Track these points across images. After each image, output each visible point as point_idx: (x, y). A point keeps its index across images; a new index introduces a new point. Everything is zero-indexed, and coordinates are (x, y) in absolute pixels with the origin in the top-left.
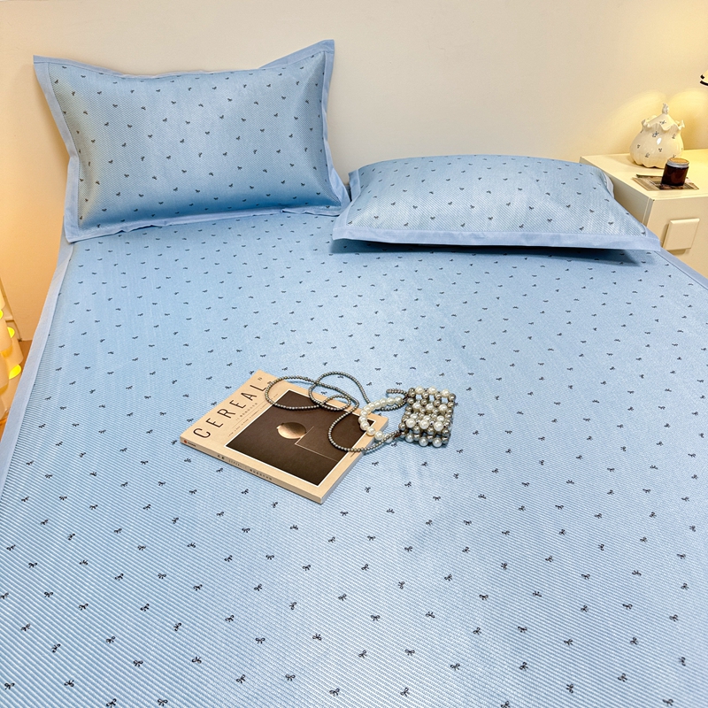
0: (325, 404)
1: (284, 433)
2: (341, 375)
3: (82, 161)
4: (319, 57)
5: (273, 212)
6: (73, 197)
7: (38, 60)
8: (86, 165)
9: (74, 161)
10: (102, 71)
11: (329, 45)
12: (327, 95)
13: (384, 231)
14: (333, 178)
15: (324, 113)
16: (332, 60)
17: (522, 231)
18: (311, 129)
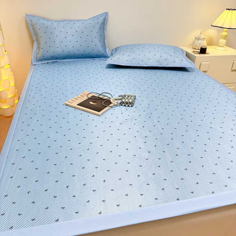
0: (102, 98)
1: (91, 103)
2: (107, 93)
3: (38, 43)
6: (35, 53)
7: (26, 15)
8: (39, 44)
9: (35, 43)
11: (106, 14)
12: (106, 27)
13: (120, 62)
14: (107, 50)
15: (105, 32)
16: (107, 17)
17: (158, 63)
18: (101, 36)
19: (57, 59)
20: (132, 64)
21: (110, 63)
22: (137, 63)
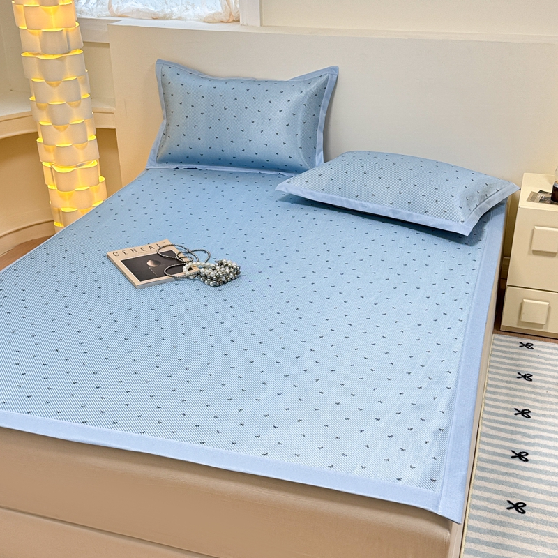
2: (206, 252)
3: (167, 123)
4: (325, 77)
5: (274, 173)
10: (192, 72)
11: (335, 70)
12: (328, 102)
13: (309, 191)
14: (320, 157)
15: (322, 114)
16: (334, 80)
17: (390, 207)
18: (304, 123)
19: (199, 163)
20: (332, 199)
21: (283, 189)
22: (344, 198)
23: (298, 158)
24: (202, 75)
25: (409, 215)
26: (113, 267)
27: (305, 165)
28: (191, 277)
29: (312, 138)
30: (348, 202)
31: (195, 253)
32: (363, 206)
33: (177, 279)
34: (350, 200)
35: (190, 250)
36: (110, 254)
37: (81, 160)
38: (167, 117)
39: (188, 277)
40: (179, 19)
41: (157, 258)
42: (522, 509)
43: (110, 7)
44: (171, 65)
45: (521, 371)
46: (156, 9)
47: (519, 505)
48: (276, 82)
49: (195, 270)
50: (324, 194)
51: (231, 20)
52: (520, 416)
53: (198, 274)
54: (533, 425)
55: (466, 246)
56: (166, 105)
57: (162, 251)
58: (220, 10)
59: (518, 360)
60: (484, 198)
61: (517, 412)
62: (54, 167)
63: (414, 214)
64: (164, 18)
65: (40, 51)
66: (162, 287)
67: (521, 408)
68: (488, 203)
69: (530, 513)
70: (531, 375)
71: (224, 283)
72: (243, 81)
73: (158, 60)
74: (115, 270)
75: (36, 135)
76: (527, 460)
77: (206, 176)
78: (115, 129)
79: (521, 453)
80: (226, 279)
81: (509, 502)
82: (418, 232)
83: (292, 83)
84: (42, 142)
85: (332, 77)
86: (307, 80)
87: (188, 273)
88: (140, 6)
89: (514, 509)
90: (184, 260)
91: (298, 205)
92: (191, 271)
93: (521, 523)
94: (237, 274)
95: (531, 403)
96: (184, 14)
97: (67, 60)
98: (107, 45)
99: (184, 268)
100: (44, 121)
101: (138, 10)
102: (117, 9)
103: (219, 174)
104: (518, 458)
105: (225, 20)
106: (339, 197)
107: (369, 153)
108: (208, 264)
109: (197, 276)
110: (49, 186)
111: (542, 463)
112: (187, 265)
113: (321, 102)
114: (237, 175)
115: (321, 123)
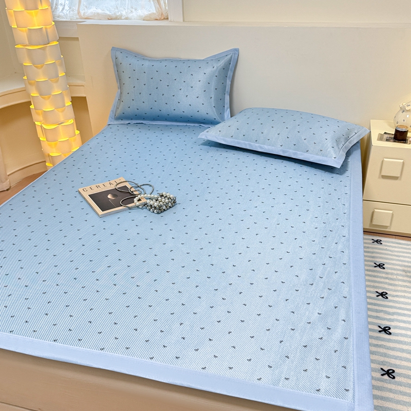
0: (132, 192)
1: (109, 196)
3: (120, 91)
5: (196, 125)
6: (115, 106)
10: (136, 55)
11: (236, 51)
12: (232, 74)
13: (221, 138)
14: (227, 113)
15: (228, 82)
16: (236, 57)
17: (281, 148)
18: (216, 89)
19: (144, 119)
20: (239, 143)
21: (203, 137)
22: (247, 142)
23: (213, 114)
24: (144, 57)
25: (295, 154)
26: (83, 200)
27: (218, 119)
28: (140, 207)
29: (222, 99)
30: (250, 145)
31: (142, 187)
32: (261, 148)
33: (130, 208)
34: (252, 143)
35: (139, 185)
36: (81, 190)
37: (62, 119)
38: (121, 87)
39: (138, 207)
40: (127, 19)
41: (114, 192)
42: (392, 375)
43: (79, 13)
44: (122, 51)
45: (376, 261)
46: (110, 12)
47: (390, 371)
48: (195, 61)
49: (143, 201)
50: (232, 140)
51: (162, 18)
52: (380, 297)
53: (145, 204)
54: (391, 304)
55: (338, 175)
56: (119, 79)
57: (118, 186)
58: (155, 12)
59: (373, 253)
60: (347, 139)
61: (378, 294)
62: (43, 125)
63: (298, 152)
64: (116, 19)
65: (27, 43)
66: (119, 215)
67: (380, 291)
68: (350, 143)
69: (398, 378)
70: (384, 265)
71: (164, 210)
72: (172, 60)
73: (113, 48)
74: (84, 202)
75: (29, 103)
76: (390, 334)
77: (149, 128)
78: (85, 97)
79: (385, 327)
80: (166, 207)
81: (382, 369)
82: (301, 165)
83: (206, 61)
84: (33, 108)
85: (234, 56)
86: (217, 58)
87: (138, 203)
88: (99, 11)
89: (386, 375)
90: (135, 193)
91: (214, 148)
92: (140, 202)
93: (393, 387)
94: (174, 203)
95: (386, 286)
96: (130, 15)
97: (47, 49)
98: (77, 39)
99: (135, 199)
100: (34, 94)
101: (98, 14)
102: (84, 14)
103: (158, 127)
104: (383, 332)
105: (158, 18)
106: (243, 142)
107: (263, 109)
108: (152, 196)
109: (145, 205)
110: (41, 139)
111: (402, 335)
112: (137, 198)
113: (227, 74)
114: (170, 127)
115: (228, 88)
